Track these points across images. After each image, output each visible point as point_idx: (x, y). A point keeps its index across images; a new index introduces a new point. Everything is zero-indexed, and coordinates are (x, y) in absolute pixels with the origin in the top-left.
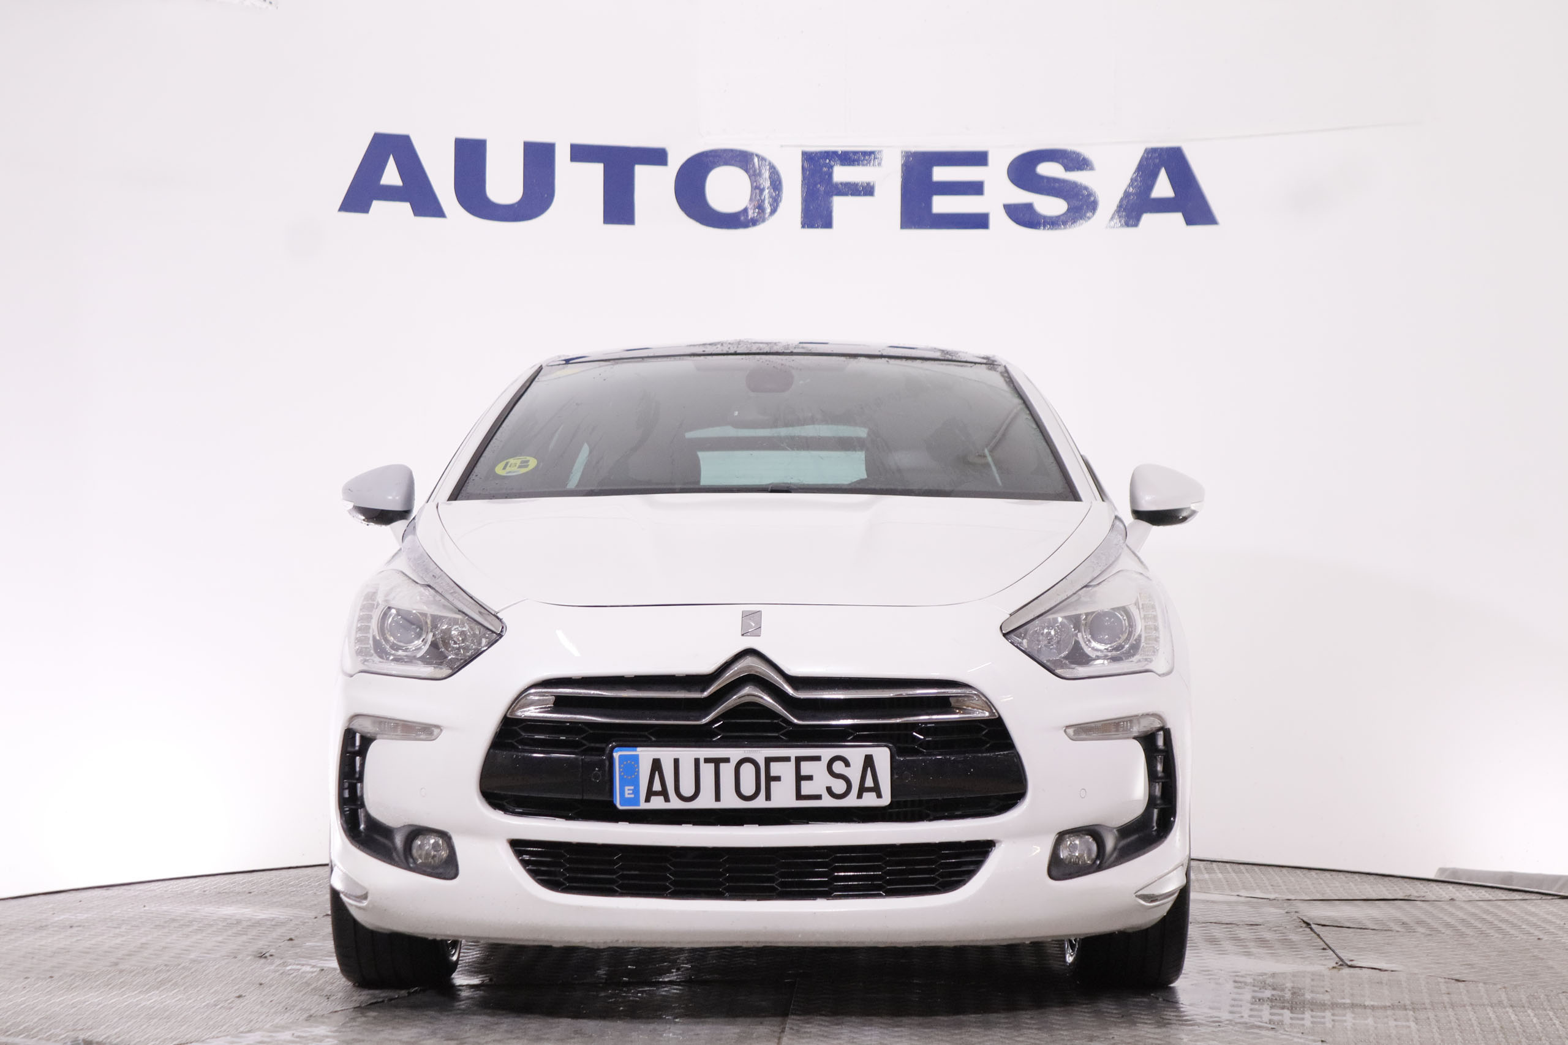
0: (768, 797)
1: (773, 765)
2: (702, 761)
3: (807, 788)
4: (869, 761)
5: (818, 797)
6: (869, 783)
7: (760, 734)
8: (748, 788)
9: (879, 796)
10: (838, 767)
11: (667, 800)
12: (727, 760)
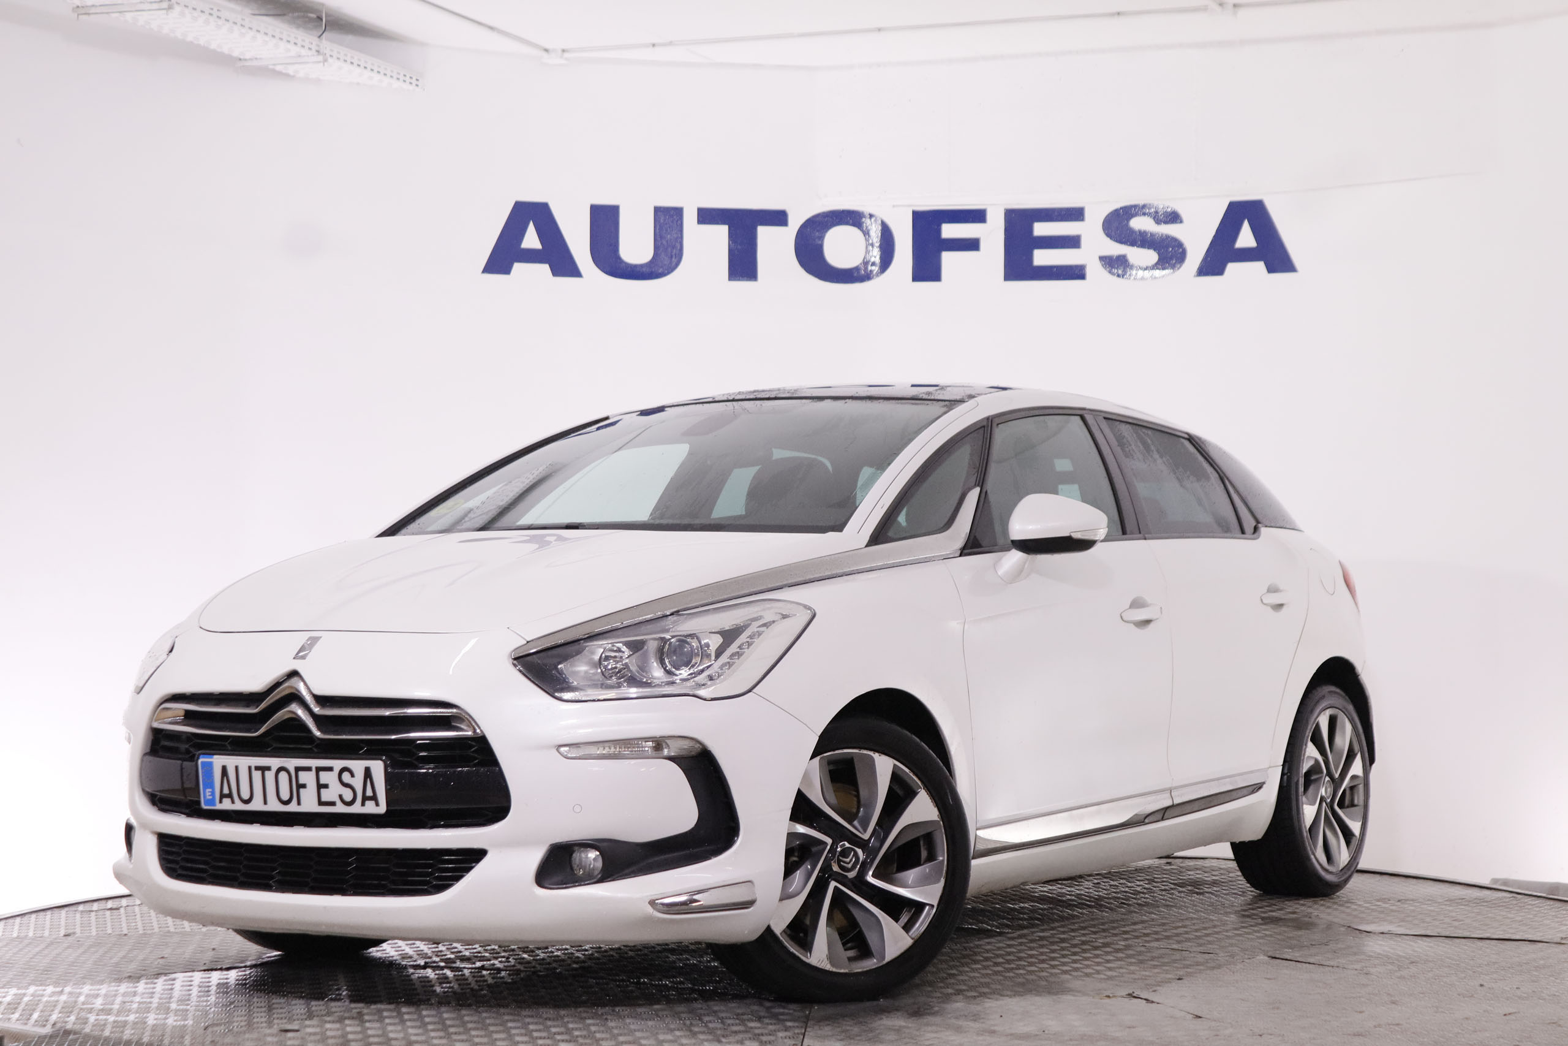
0: (299, 803)
1: (301, 774)
2: (253, 769)
3: (326, 795)
4: (368, 773)
5: (333, 804)
6: (369, 793)
7: (299, 746)
8: (285, 796)
9: (377, 804)
10: (346, 777)
11: (233, 802)
12: (269, 768)
